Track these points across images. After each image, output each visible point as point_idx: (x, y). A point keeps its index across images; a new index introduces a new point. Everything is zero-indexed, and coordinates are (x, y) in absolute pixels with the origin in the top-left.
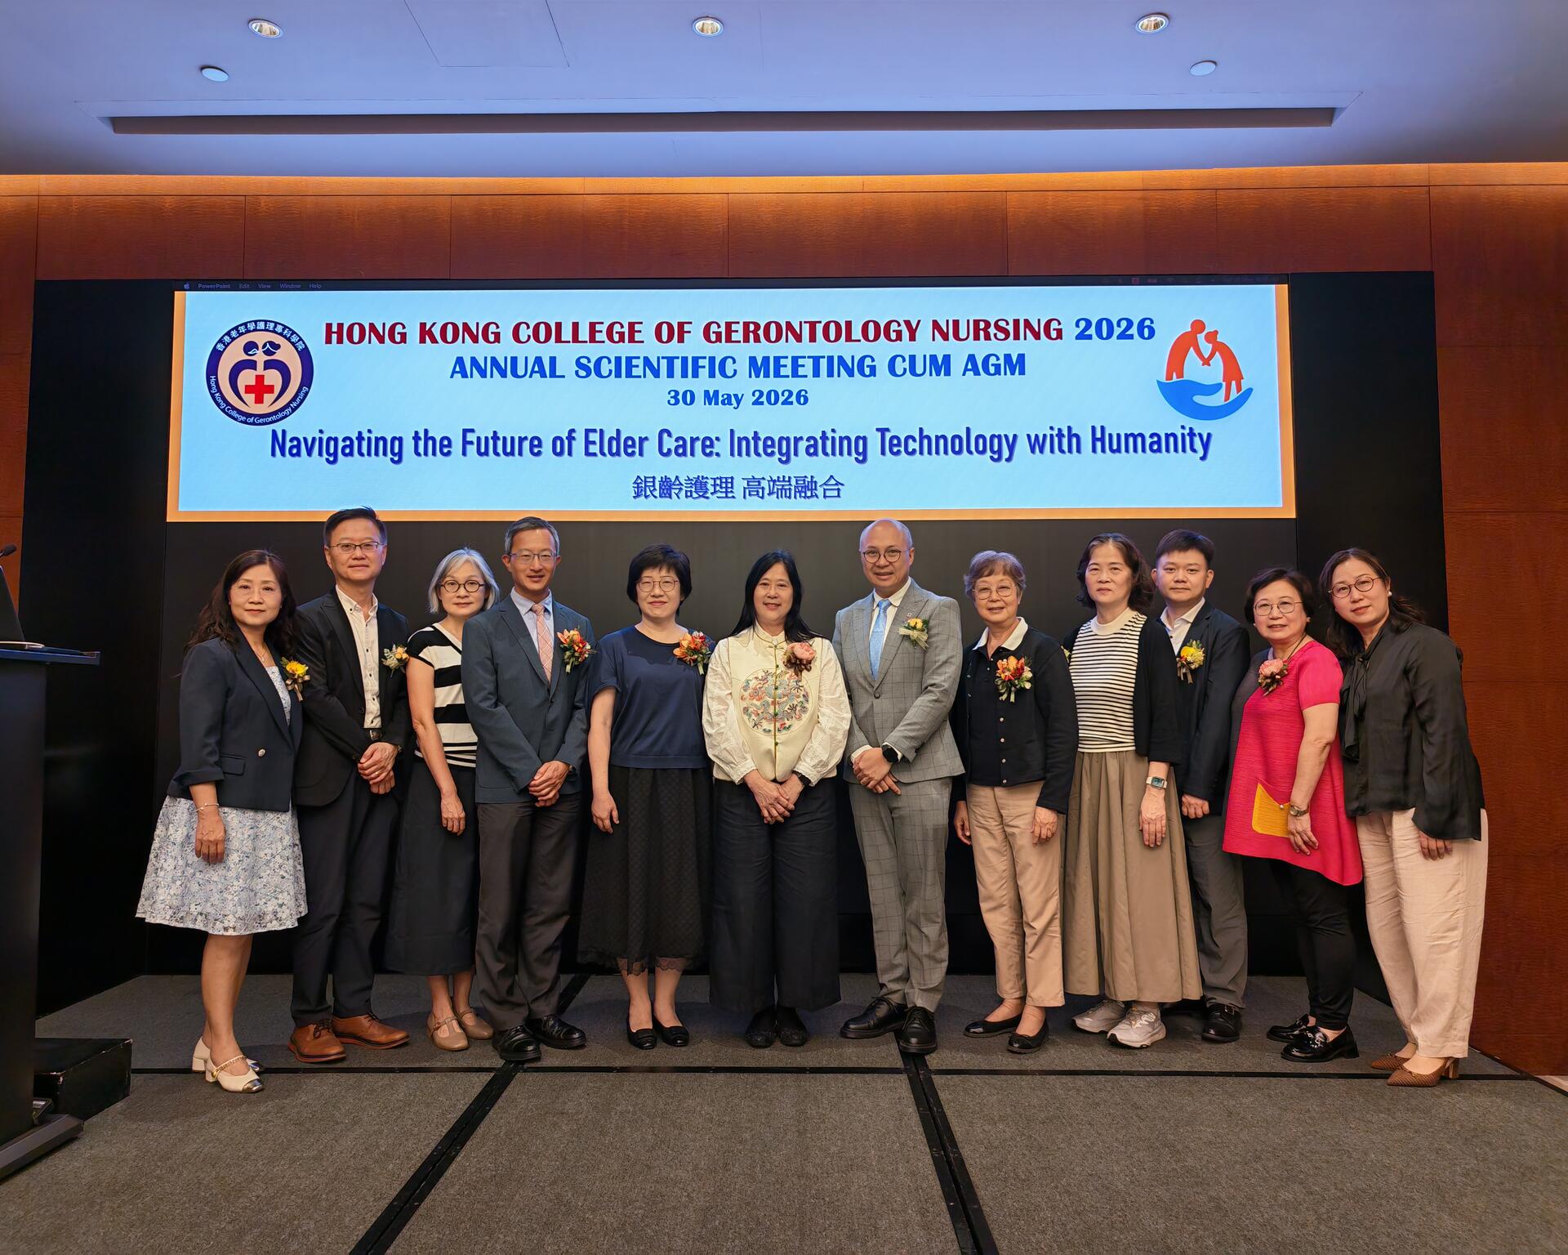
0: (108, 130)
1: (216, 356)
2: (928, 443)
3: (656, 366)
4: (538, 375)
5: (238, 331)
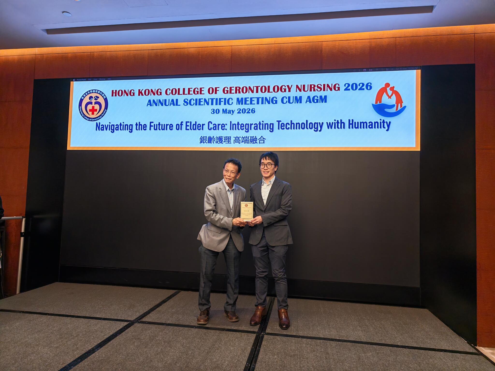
0: (45, 34)
1: (81, 101)
2: (293, 125)
3: (208, 102)
4: (172, 105)
5: (88, 93)
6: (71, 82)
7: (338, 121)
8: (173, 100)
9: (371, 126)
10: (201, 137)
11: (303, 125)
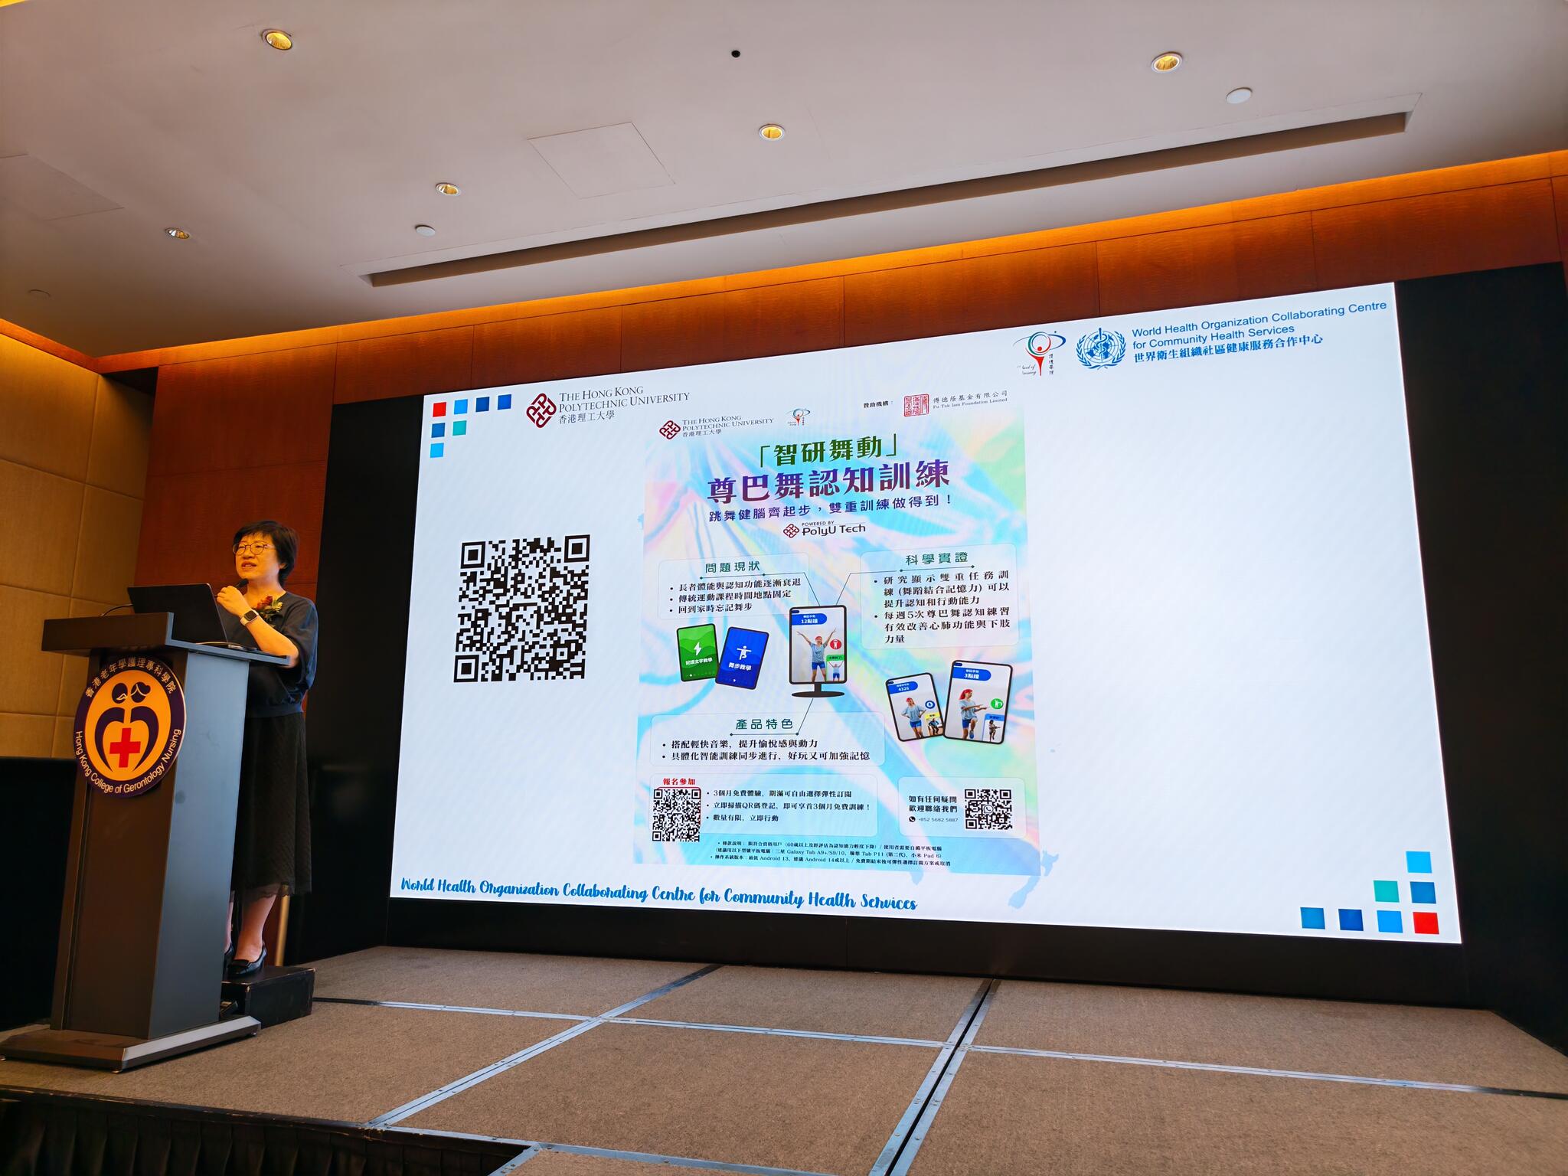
0: (367, 285)
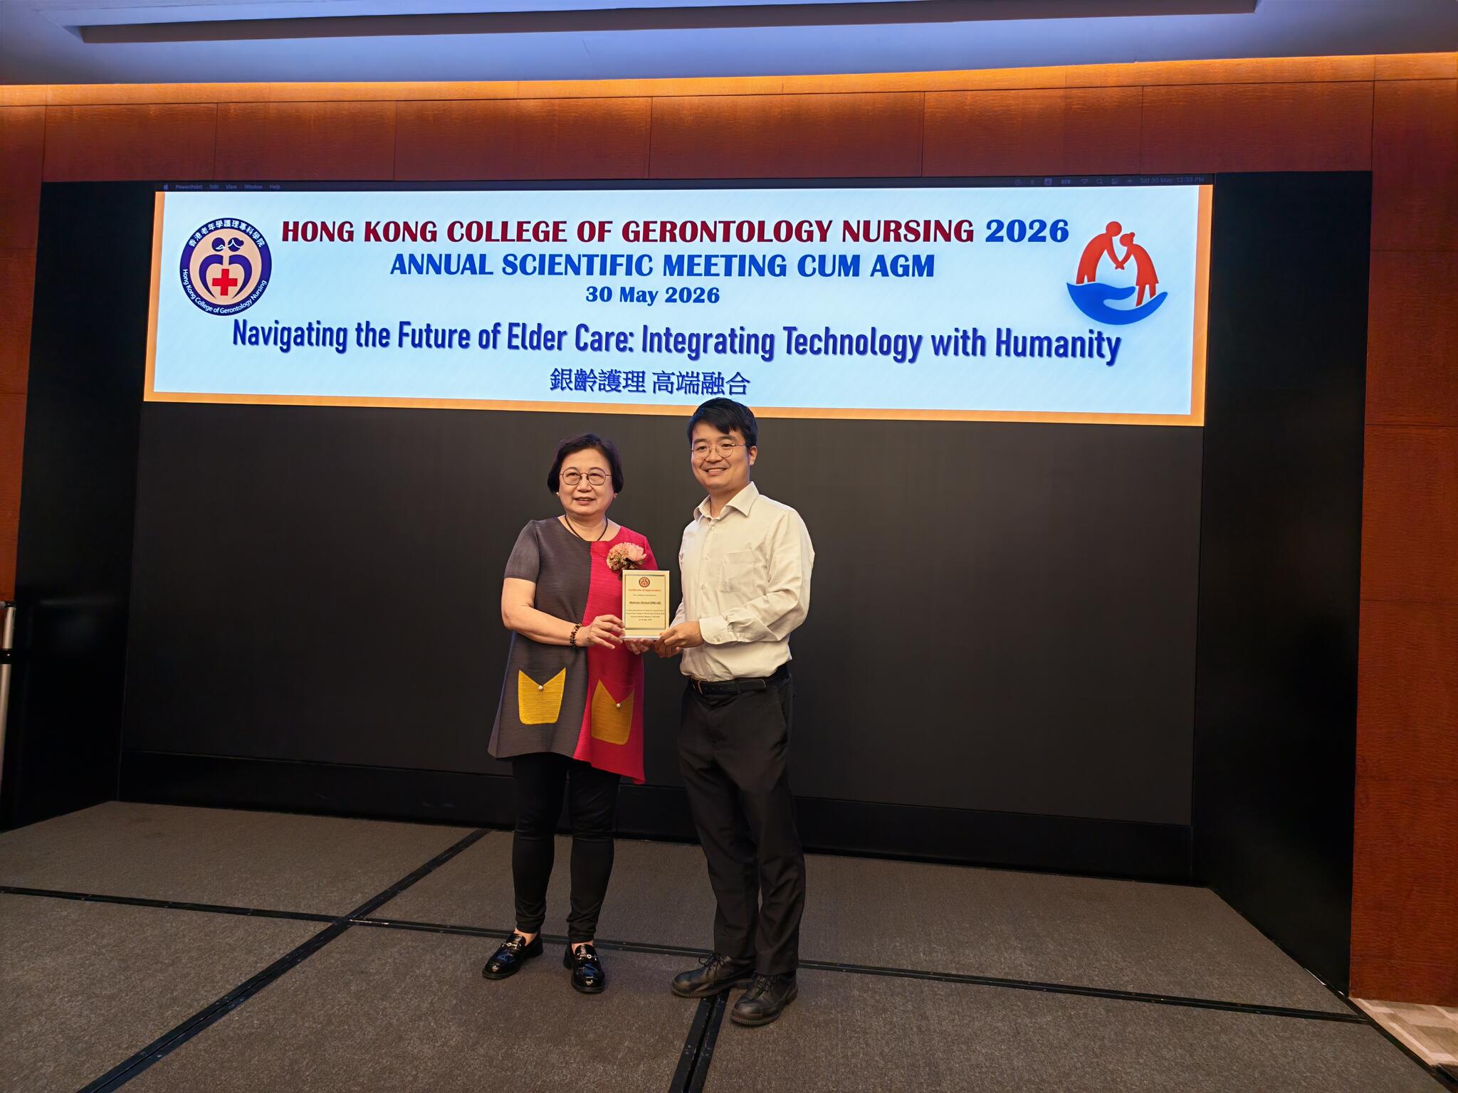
0: (77, 41)
1: (188, 251)
2: (833, 343)
3: (577, 263)
4: (469, 271)
5: (208, 228)
6: (157, 193)
7: (965, 332)
8: (470, 258)
9: (1061, 351)
10: (556, 370)
11: (862, 341)
